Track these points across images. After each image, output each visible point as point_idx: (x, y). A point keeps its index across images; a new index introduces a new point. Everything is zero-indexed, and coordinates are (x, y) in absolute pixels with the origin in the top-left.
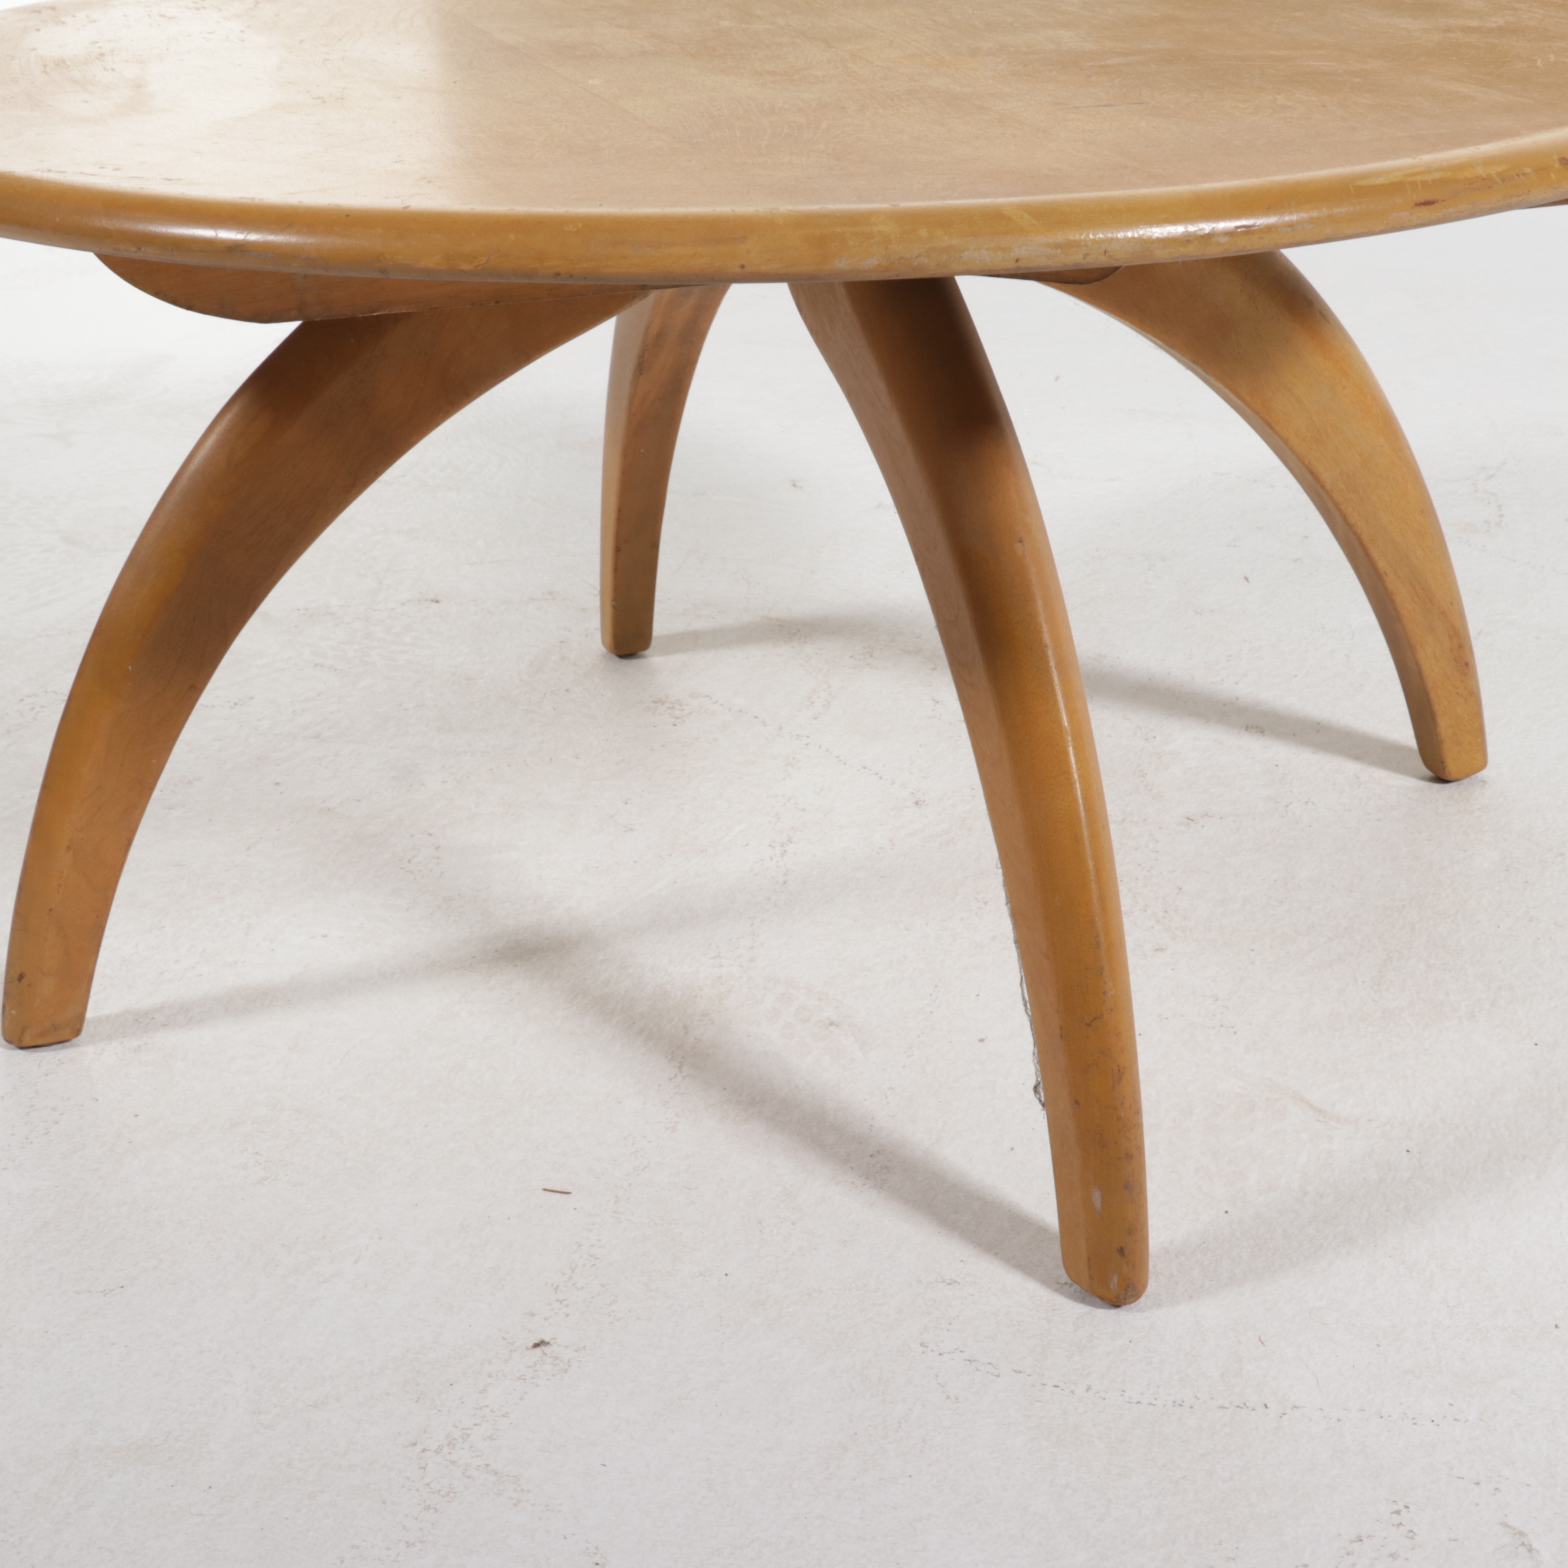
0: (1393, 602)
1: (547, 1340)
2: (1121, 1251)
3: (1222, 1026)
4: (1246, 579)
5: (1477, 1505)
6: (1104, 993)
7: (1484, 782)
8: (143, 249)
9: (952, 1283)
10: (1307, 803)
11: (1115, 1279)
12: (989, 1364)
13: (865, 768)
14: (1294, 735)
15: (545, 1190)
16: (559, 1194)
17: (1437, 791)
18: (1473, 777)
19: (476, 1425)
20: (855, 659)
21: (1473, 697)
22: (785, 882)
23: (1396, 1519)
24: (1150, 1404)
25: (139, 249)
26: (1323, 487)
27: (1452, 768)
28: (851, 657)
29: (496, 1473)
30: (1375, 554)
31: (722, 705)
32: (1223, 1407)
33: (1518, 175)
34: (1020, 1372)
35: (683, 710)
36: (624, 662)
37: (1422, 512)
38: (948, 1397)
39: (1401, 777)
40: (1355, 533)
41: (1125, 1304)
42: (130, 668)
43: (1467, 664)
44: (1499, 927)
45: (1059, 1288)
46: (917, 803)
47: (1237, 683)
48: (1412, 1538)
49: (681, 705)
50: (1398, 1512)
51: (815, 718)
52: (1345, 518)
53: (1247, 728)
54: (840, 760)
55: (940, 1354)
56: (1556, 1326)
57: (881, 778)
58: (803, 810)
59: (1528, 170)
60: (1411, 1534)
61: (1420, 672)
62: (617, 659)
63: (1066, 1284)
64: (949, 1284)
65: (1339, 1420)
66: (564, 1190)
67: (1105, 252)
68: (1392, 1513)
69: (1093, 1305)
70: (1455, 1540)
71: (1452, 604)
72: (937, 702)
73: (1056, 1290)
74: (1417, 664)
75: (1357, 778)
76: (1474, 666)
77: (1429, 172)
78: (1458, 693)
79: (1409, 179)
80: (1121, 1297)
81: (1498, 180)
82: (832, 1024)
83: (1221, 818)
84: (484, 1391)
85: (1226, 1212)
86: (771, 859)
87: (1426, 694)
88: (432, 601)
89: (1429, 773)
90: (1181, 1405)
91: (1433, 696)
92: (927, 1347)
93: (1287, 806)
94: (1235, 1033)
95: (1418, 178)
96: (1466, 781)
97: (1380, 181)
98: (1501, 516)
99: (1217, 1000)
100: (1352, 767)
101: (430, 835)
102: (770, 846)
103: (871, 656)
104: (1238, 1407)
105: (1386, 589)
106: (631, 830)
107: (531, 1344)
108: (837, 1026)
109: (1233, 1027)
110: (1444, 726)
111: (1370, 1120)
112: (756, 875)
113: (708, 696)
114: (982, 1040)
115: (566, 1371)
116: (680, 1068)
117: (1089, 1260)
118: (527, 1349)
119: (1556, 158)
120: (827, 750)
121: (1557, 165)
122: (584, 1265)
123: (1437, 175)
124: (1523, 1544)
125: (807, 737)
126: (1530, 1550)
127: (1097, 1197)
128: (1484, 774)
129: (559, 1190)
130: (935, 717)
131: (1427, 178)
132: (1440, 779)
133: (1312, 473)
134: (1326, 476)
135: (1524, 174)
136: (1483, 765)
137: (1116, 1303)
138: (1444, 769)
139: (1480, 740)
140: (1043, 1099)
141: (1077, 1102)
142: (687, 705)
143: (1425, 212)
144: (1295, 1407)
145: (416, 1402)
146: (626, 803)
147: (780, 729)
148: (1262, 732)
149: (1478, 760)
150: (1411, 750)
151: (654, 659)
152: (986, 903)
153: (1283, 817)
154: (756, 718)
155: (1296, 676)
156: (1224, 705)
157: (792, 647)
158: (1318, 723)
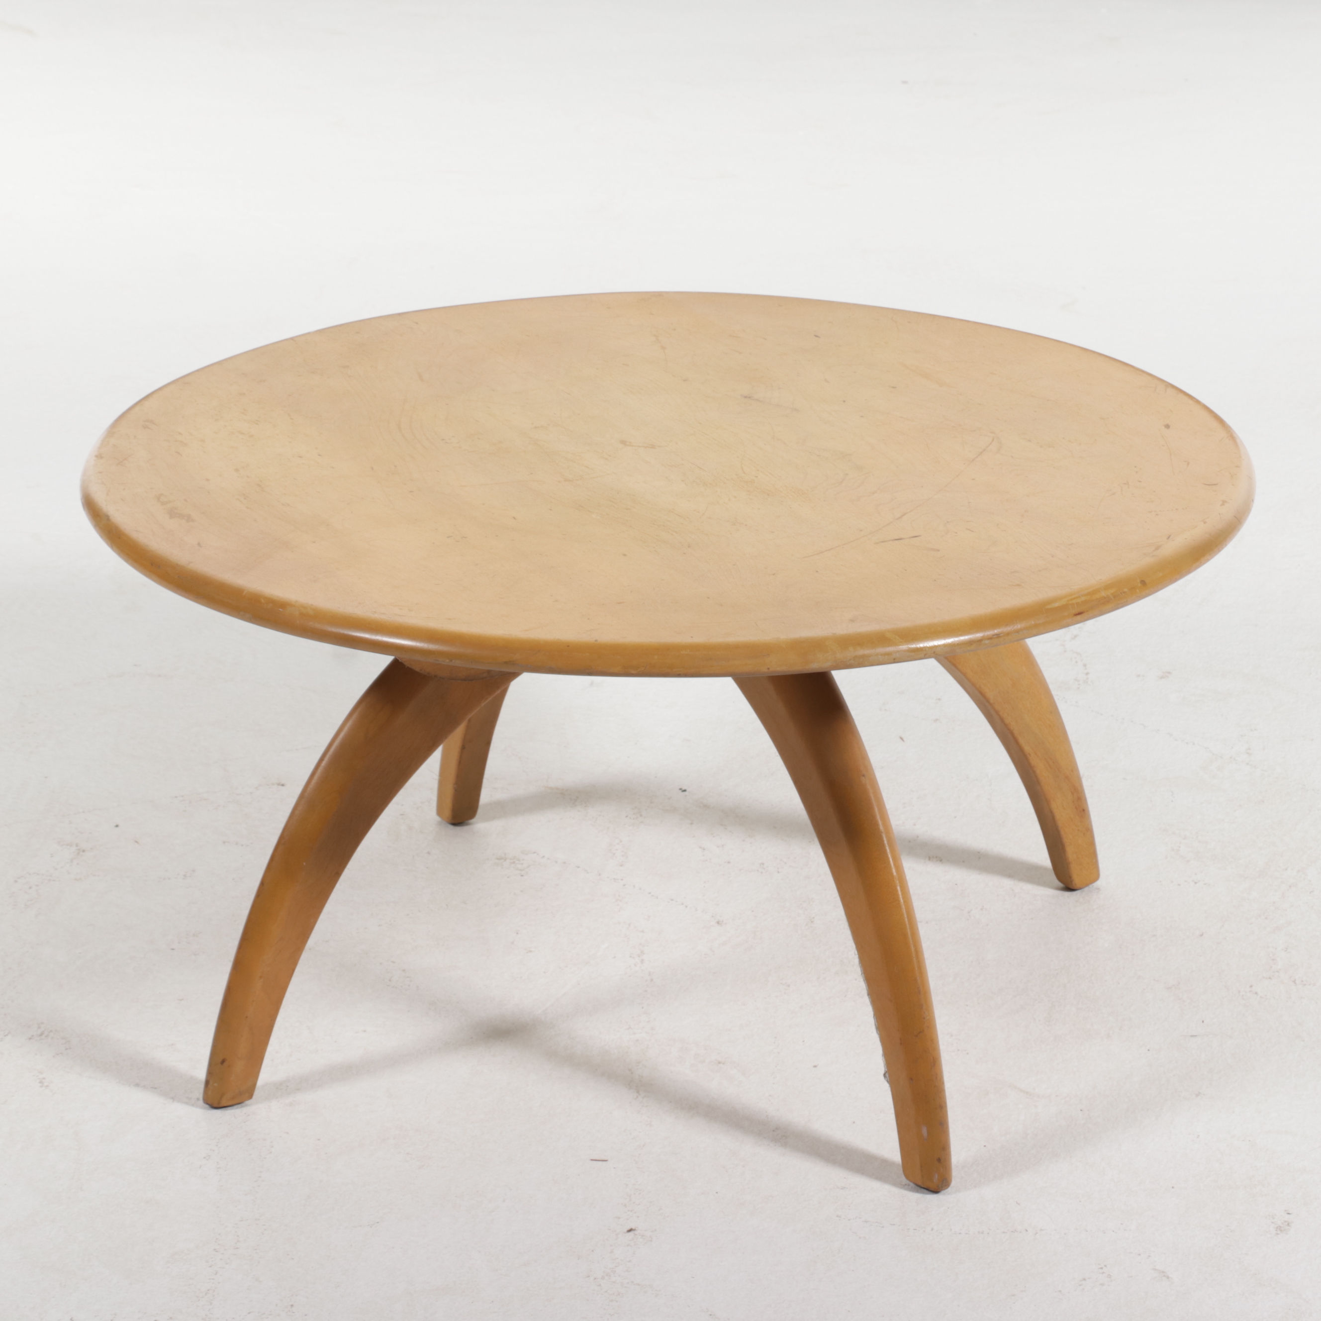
0: (1034, 772)
1: (633, 1228)
2: (939, 1160)
3: (958, 1050)
4: (902, 739)
5: (1140, 1263)
6: (924, 1018)
7: (1098, 889)
8: (453, 661)
9: (843, 1188)
10: (982, 909)
11: (936, 1176)
12: (877, 1222)
13: (672, 900)
14: (964, 862)
15: (592, 1160)
16: (600, 1162)
17: (1068, 897)
18: (1091, 886)
19: (616, 1266)
20: (630, 818)
21: (1088, 832)
22: (652, 980)
23: (1101, 1271)
24: (966, 1234)
25: (451, 661)
26: (988, 701)
27: (1077, 880)
28: (627, 817)
29: (638, 1285)
30: (1022, 741)
31: (548, 859)
32: (1004, 1232)
33: (1121, 593)
34: (894, 1225)
35: (522, 864)
36: (458, 829)
37: (1051, 713)
38: (860, 1238)
39: (1042, 888)
40: (1009, 729)
41: (942, 1190)
42: (304, 864)
43: (1084, 810)
44: (1119, 983)
45: (903, 1186)
46: (718, 923)
47: (915, 825)
48: (1110, 1277)
49: (519, 860)
50: (1102, 1268)
51: (621, 866)
52: (1002, 720)
53: (930, 859)
54: (652, 896)
55: (849, 1220)
56: (1173, 1187)
57: (686, 907)
58: (643, 932)
59: (1126, 590)
60: (1109, 1276)
61: (1053, 818)
62: (452, 827)
63: (906, 1185)
64: (842, 1189)
65: (1065, 1234)
66: (603, 1159)
67: (934, 652)
68: (1099, 1269)
69: (923, 1193)
70: (1131, 1277)
71: (1072, 771)
72: (704, 849)
73: (901, 1188)
74: (1052, 812)
75: (1013, 890)
76: (1088, 811)
77: (1079, 597)
78: (1079, 830)
79: (1070, 602)
80: (940, 1186)
81: (1112, 597)
82: (719, 1063)
83: (927, 923)
84: (612, 1252)
85: (985, 1146)
86: (635, 965)
87: (1058, 831)
88: (279, 784)
89: (1061, 885)
90: (982, 1233)
91: (1062, 833)
92: (840, 1217)
93: (969, 912)
94: (968, 1054)
95: (1074, 601)
96: (1086, 889)
97: (1057, 605)
98: (1087, 674)
99: (952, 1036)
100: (1007, 883)
101: (393, 962)
102: (631, 957)
103: (641, 816)
104: (1012, 1232)
105: (1029, 764)
106: (531, 951)
107: (626, 1230)
108: (723, 1064)
109: (965, 1051)
110: (1071, 853)
111: (1057, 1096)
112: (630, 976)
113: (534, 853)
114: (815, 1066)
115: (651, 1241)
116: (638, 1092)
117: (921, 1167)
118: (625, 1233)
119: (1139, 581)
120: (640, 889)
121: (1139, 585)
122: (635, 1194)
123: (1083, 599)
124: (1164, 1276)
125: (622, 880)
126: (1168, 1277)
127: (924, 1131)
128: (1098, 883)
129: (600, 1159)
130: (706, 860)
131: (1079, 600)
132: (1069, 887)
133: (981, 693)
134: (990, 695)
135: (1124, 592)
136: (1096, 877)
137: (935, 1191)
138: (1071, 882)
139: (1094, 860)
140: (888, 1080)
141: (911, 1079)
142: (523, 860)
143: (1079, 617)
144: (1041, 1230)
145: (578, 1259)
146: (517, 933)
147: (600, 875)
148: (941, 861)
149: (1094, 875)
150: (1045, 869)
151: (479, 825)
152: (789, 986)
153: (968, 920)
154: (578, 867)
155: (955, 817)
156: (910, 842)
157: (579, 811)
158: (979, 852)
